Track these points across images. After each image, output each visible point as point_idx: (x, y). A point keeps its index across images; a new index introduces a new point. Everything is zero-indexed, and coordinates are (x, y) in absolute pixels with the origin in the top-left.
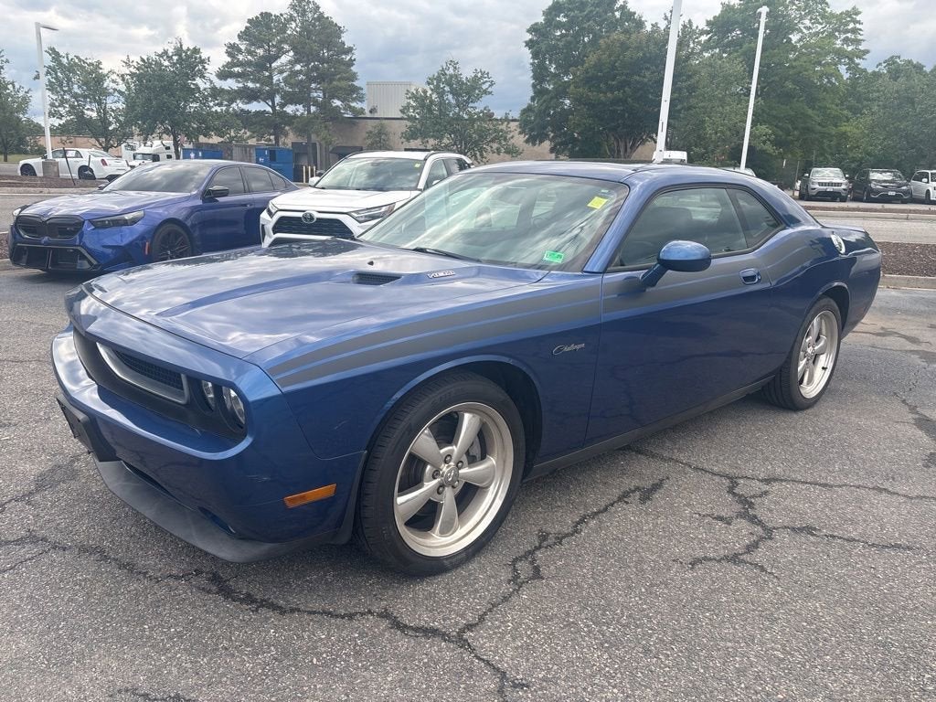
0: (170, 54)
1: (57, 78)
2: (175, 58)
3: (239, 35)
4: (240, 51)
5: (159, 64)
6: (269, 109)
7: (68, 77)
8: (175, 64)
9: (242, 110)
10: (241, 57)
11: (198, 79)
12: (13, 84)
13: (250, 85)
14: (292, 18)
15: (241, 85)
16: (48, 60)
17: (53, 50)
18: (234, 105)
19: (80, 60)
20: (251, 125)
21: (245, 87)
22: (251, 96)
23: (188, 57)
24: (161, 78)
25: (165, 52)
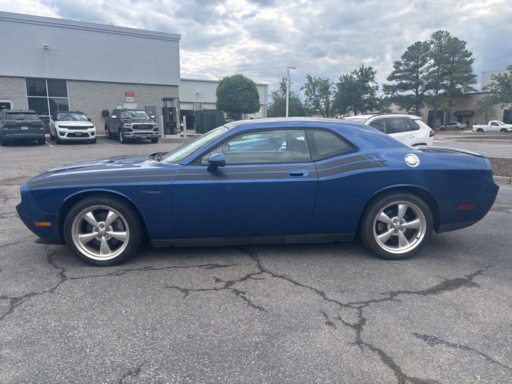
0: (357, 72)
1: (309, 89)
2: (360, 73)
3: (402, 56)
4: (401, 64)
5: (351, 77)
6: (414, 94)
7: (314, 87)
8: (359, 76)
9: (399, 95)
10: (401, 68)
11: (370, 82)
12: (293, 93)
13: (404, 82)
14: (432, 42)
15: (399, 82)
16: (307, 81)
17: (309, 76)
18: (395, 94)
19: (320, 79)
20: (402, 103)
21: (401, 83)
22: (405, 87)
23: (366, 72)
24: (351, 83)
25: (356, 71)
